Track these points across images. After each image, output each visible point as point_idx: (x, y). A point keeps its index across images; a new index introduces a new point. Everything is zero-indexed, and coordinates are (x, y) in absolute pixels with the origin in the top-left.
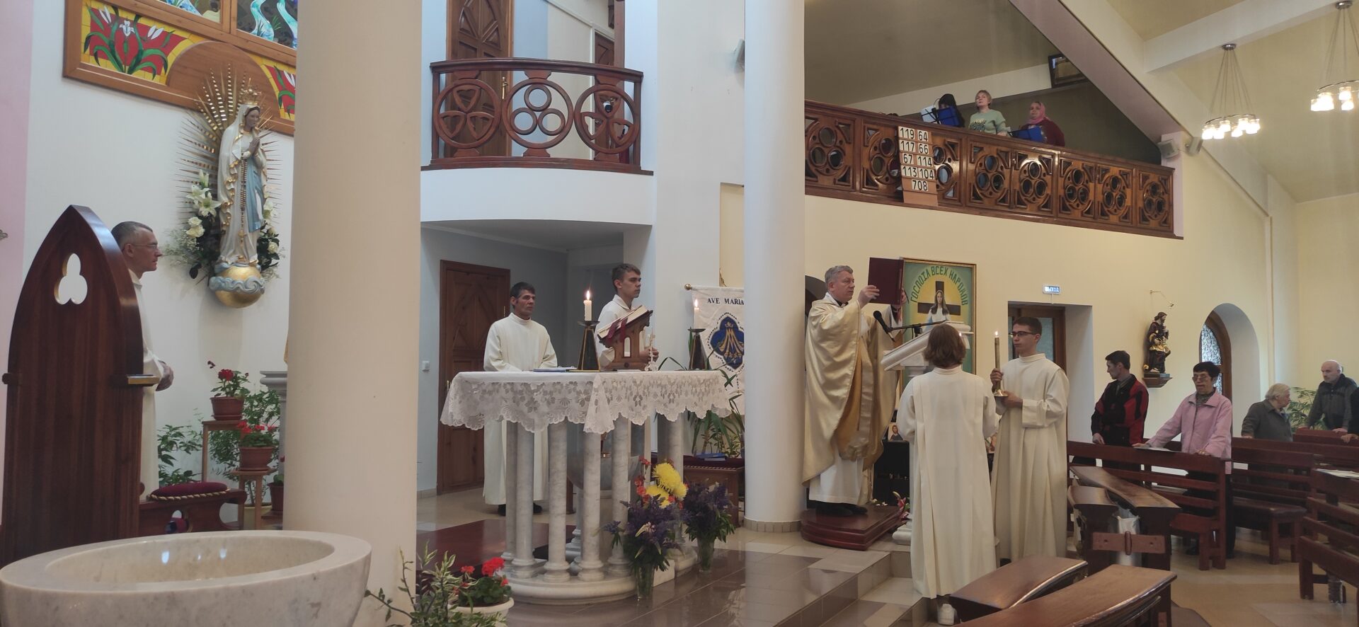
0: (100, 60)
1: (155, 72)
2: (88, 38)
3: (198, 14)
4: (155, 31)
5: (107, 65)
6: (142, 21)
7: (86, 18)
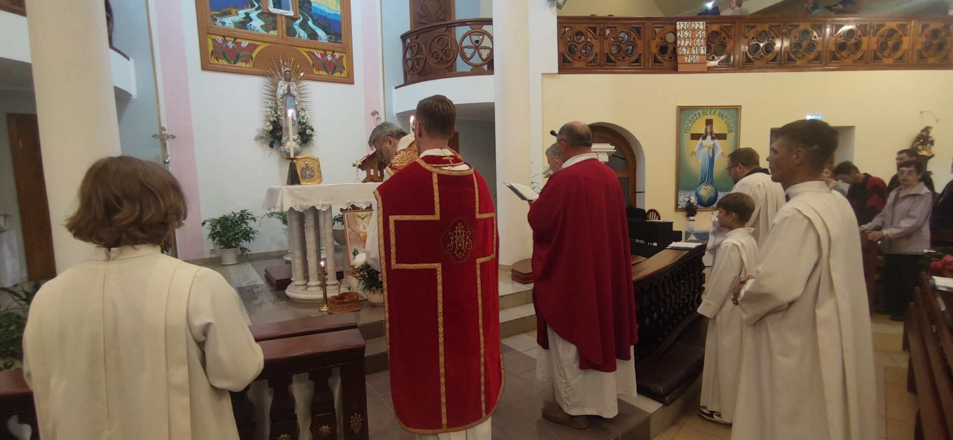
0: (220, 60)
1: (247, 62)
2: (212, 52)
3: (266, 33)
4: (245, 44)
5: (223, 62)
6: (238, 40)
7: (210, 43)
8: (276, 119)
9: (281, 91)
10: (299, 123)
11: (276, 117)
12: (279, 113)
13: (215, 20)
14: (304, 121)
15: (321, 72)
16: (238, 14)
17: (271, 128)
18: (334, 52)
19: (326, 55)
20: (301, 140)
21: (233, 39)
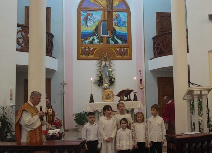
0: (83, 56)
1: (92, 55)
2: (81, 53)
3: (99, 44)
4: (92, 49)
7: (81, 50)
8: (101, 76)
9: (103, 65)
10: (110, 77)
11: (101, 75)
12: (102, 73)
13: (83, 42)
14: (111, 76)
15: (119, 56)
16: (90, 39)
17: (99, 79)
18: (124, 48)
19: (121, 49)
20: (110, 83)
21: (88, 48)
